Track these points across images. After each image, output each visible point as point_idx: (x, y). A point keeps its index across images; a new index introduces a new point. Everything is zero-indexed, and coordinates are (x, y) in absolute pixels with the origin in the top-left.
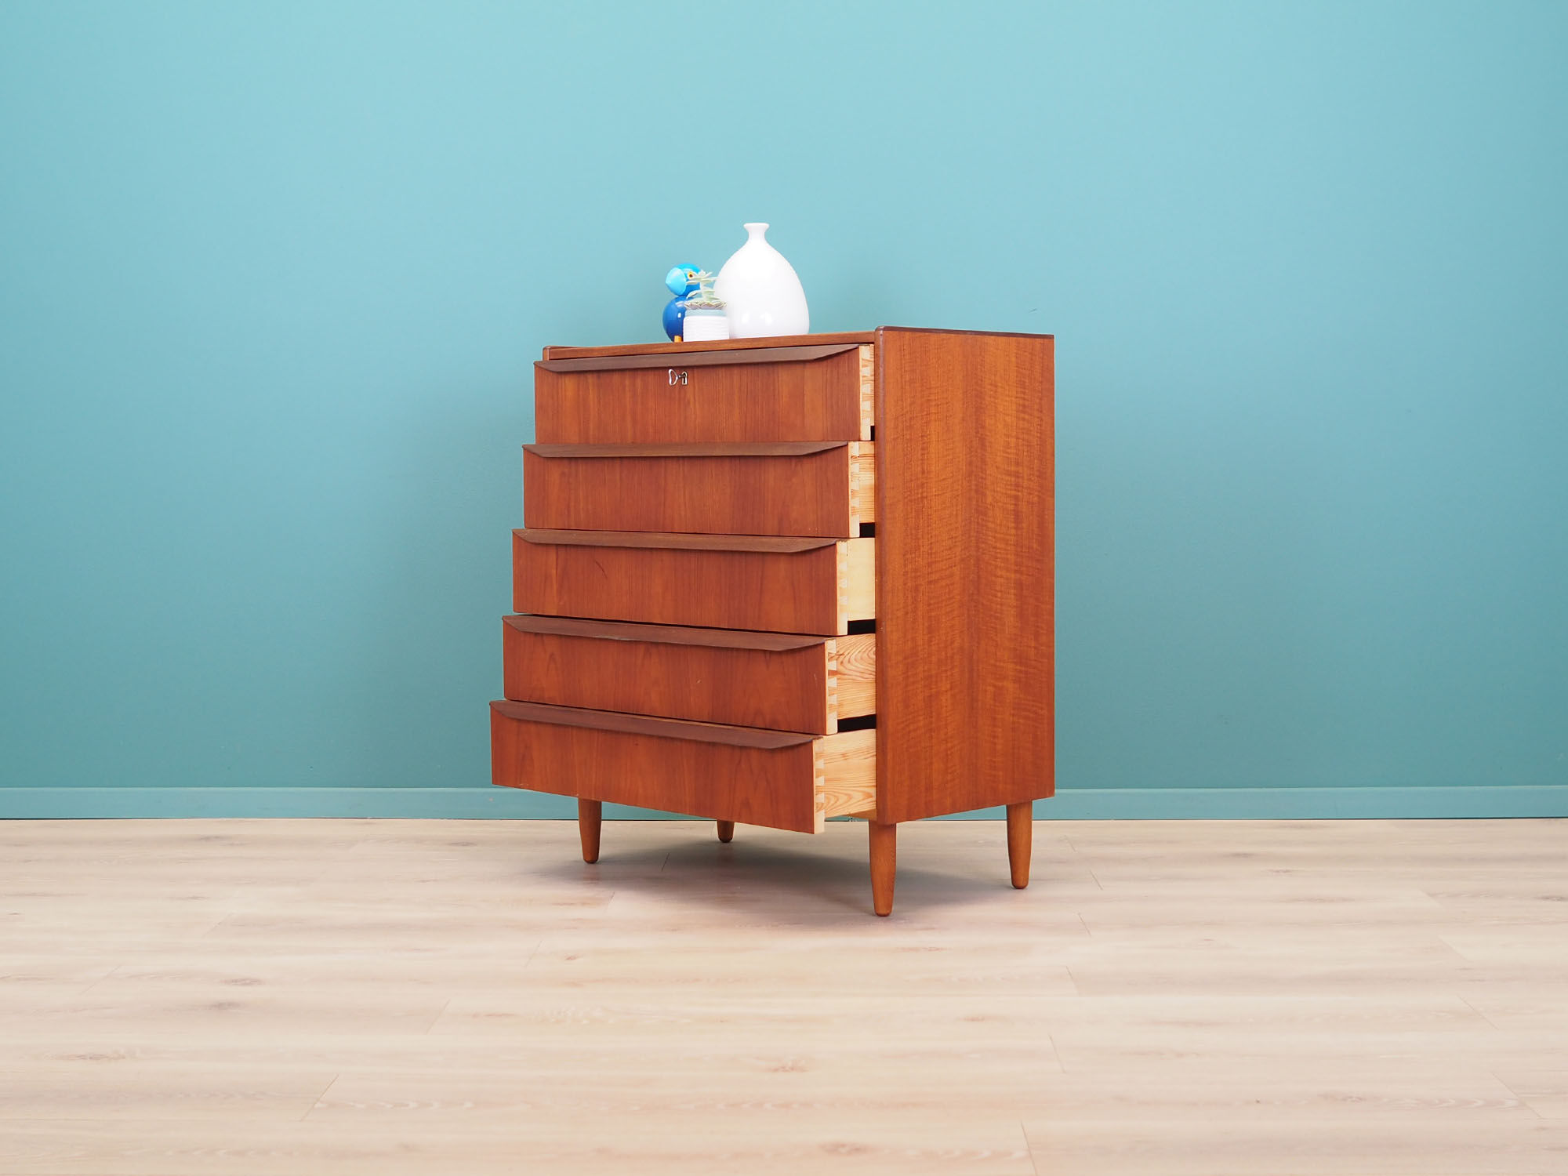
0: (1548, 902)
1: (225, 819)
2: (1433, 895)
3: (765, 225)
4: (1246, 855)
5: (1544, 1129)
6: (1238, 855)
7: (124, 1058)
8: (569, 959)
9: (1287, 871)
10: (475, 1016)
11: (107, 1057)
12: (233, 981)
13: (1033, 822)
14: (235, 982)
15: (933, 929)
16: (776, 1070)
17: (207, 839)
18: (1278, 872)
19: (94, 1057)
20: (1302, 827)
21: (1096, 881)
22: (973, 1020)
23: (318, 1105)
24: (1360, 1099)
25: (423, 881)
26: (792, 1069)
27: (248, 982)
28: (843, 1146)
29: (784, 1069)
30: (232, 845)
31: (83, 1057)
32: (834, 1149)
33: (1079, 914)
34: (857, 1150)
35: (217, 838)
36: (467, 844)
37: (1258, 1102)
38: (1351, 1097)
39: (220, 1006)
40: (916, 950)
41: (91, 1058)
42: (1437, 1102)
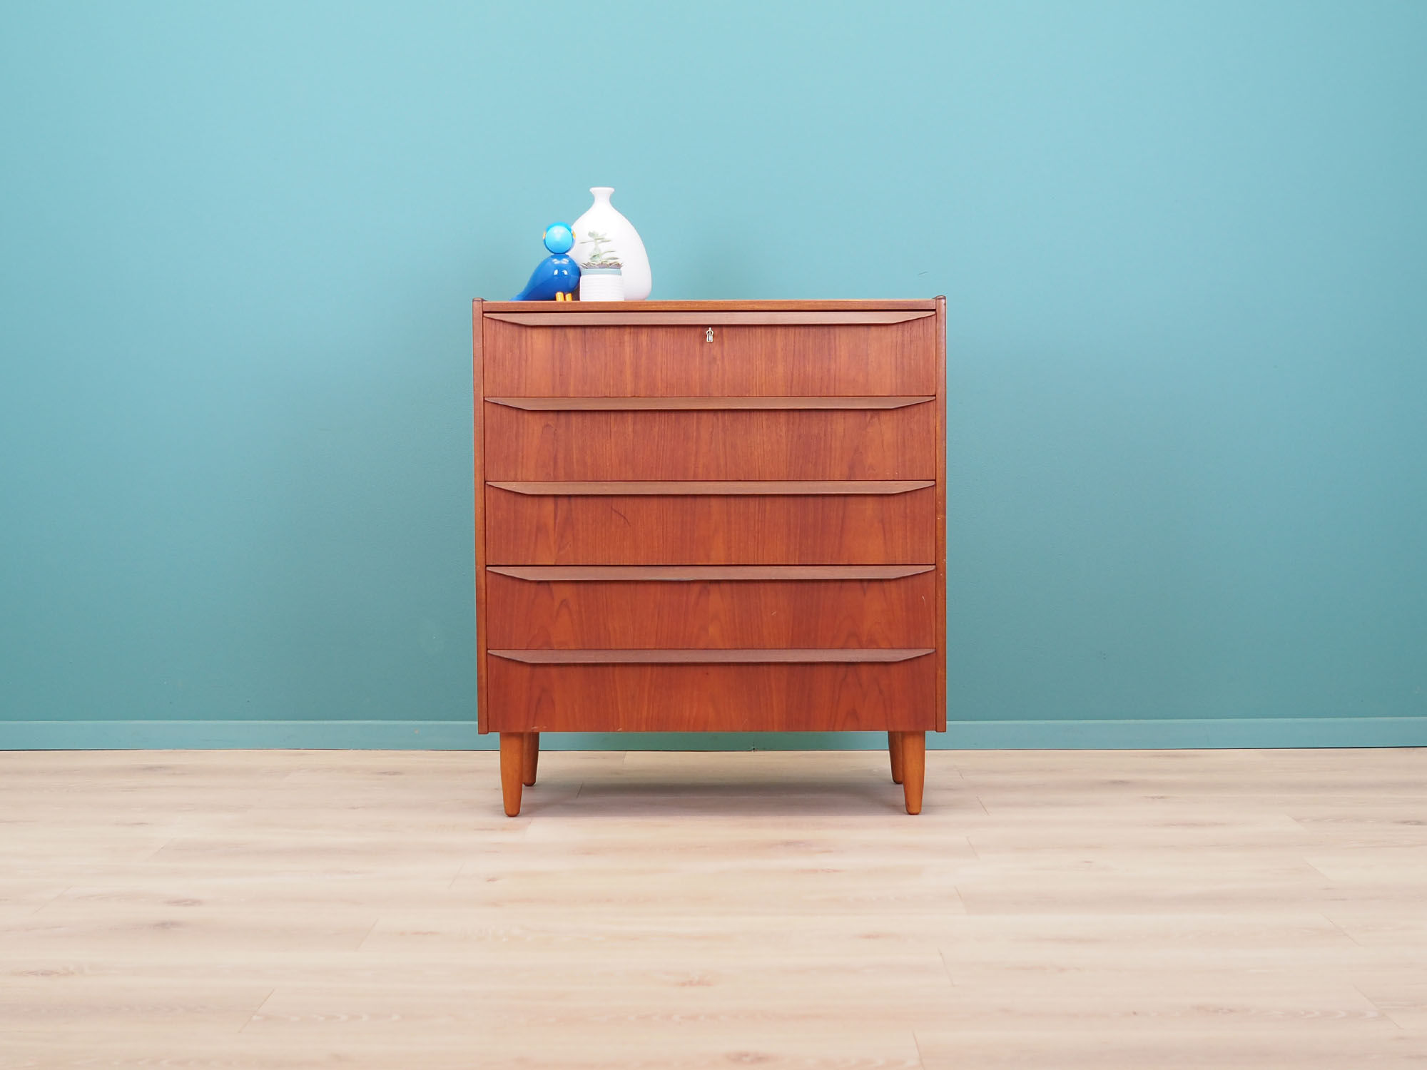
0: (1405, 827)
1: (167, 750)
2: (1298, 820)
3: (610, 190)
4: (1122, 783)
5: (1402, 1038)
6: (1114, 783)
7: (73, 973)
8: (489, 880)
9: (1162, 797)
10: (402, 934)
11: (57, 973)
12: (176, 902)
13: (926, 752)
15: (831, 852)
16: (684, 984)
18: (1153, 798)
19: (46, 974)
20: (1176, 756)
21: (984, 807)
22: (869, 937)
23: (255, 1018)
24: (1231, 1011)
25: (354, 808)
26: (700, 983)
27: (189, 902)
28: (747, 1055)
29: (691, 983)
30: (174, 774)
31: (35, 973)
32: (739, 1058)
33: (967, 838)
34: (760, 1059)
35: (161, 767)
36: (395, 773)
37: (1135, 1013)
38: (1222, 1009)
39: (163, 925)
40: (815, 871)
41: (42, 974)
42: (1303, 1013)
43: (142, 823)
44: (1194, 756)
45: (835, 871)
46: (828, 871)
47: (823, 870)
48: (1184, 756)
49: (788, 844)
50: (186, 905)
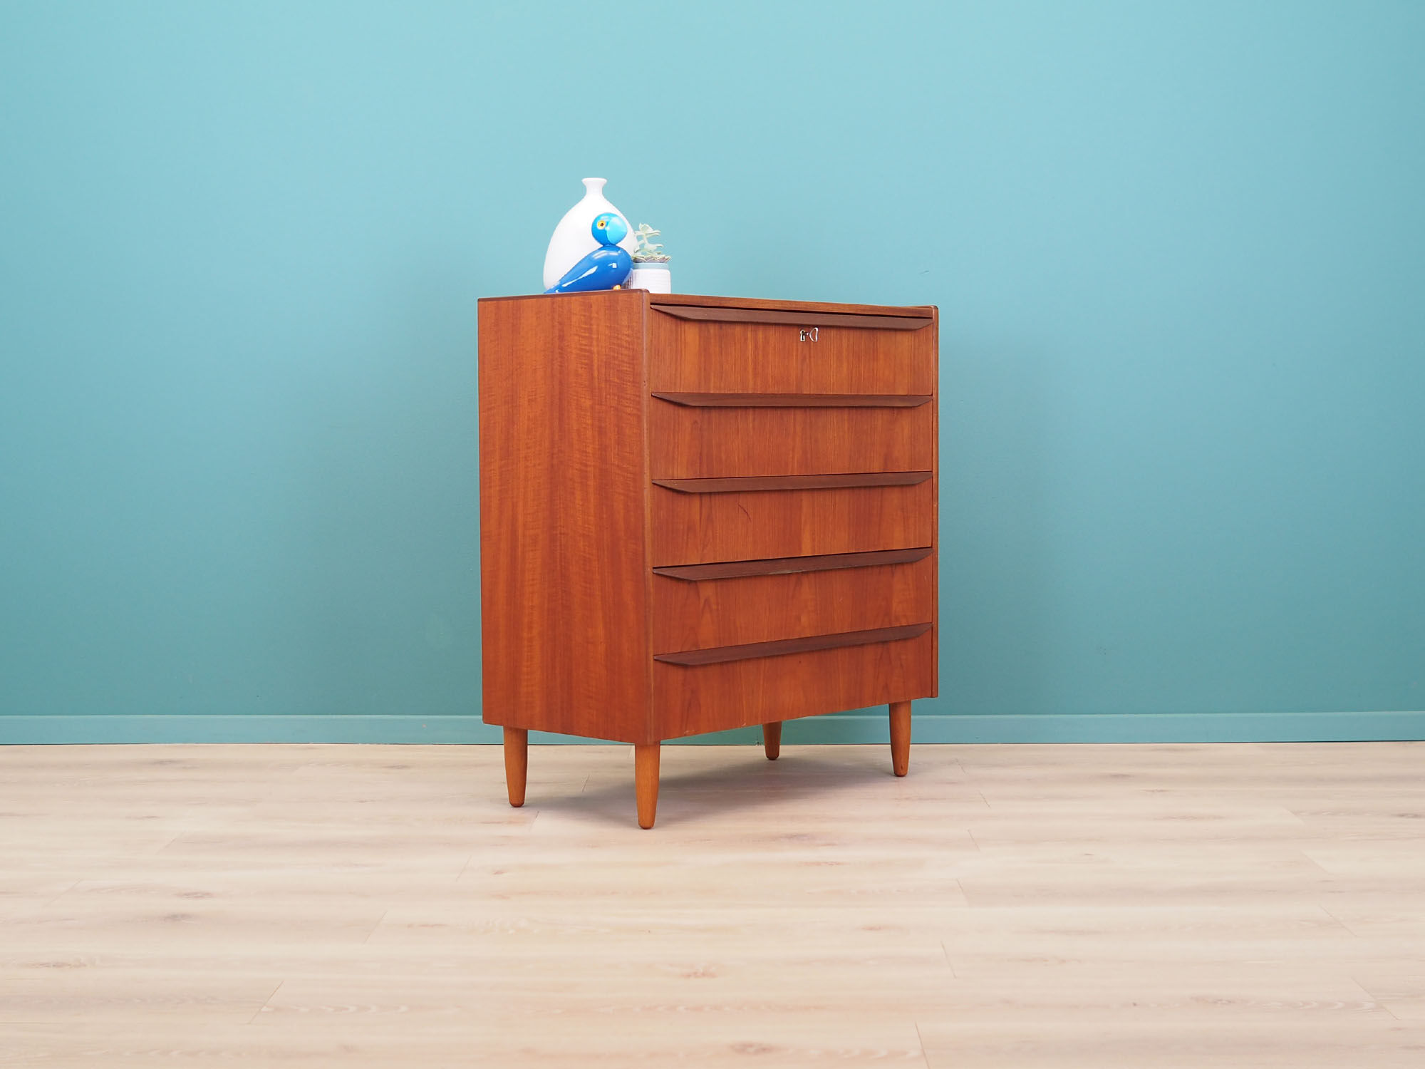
0: (1402, 820)
1: (178, 745)
2: (1296, 813)
4: (1123, 776)
5: (1399, 1029)
6: (1116, 776)
7: (85, 965)
8: (496, 873)
9: (1162, 791)
10: (410, 926)
11: (69, 965)
12: (186, 894)
14: (188, 895)
15: (833, 845)
16: (689, 976)
17: (161, 763)
18: (1153, 791)
19: (58, 965)
20: (1175, 750)
21: (985, 800)
22: (871, 929)
23: (264, 1009)
24: (1230, 1002)
25: (362, 802)
26: (704, 975)
27: (199, 895)
28: (751, 1046)
29: (696, 974)
31: (47, 965)
32: (742, 1049)
33: (969, 831)
34: (764, 1050)
35: (171, 762)
36: (403, 767)
37: (1135, 1005)
38: (1221, 1000)
39: (174, 918)
40: (818, 864)
41: (54, 966)
42: (1301, 1004)
43: (153, 817)
44: (1193, 750)
45: (838, 864)
46: (831, 864)
47: (826, 863)
48: (1183, 750)
49: (791, 837)
50: (197, 897)
